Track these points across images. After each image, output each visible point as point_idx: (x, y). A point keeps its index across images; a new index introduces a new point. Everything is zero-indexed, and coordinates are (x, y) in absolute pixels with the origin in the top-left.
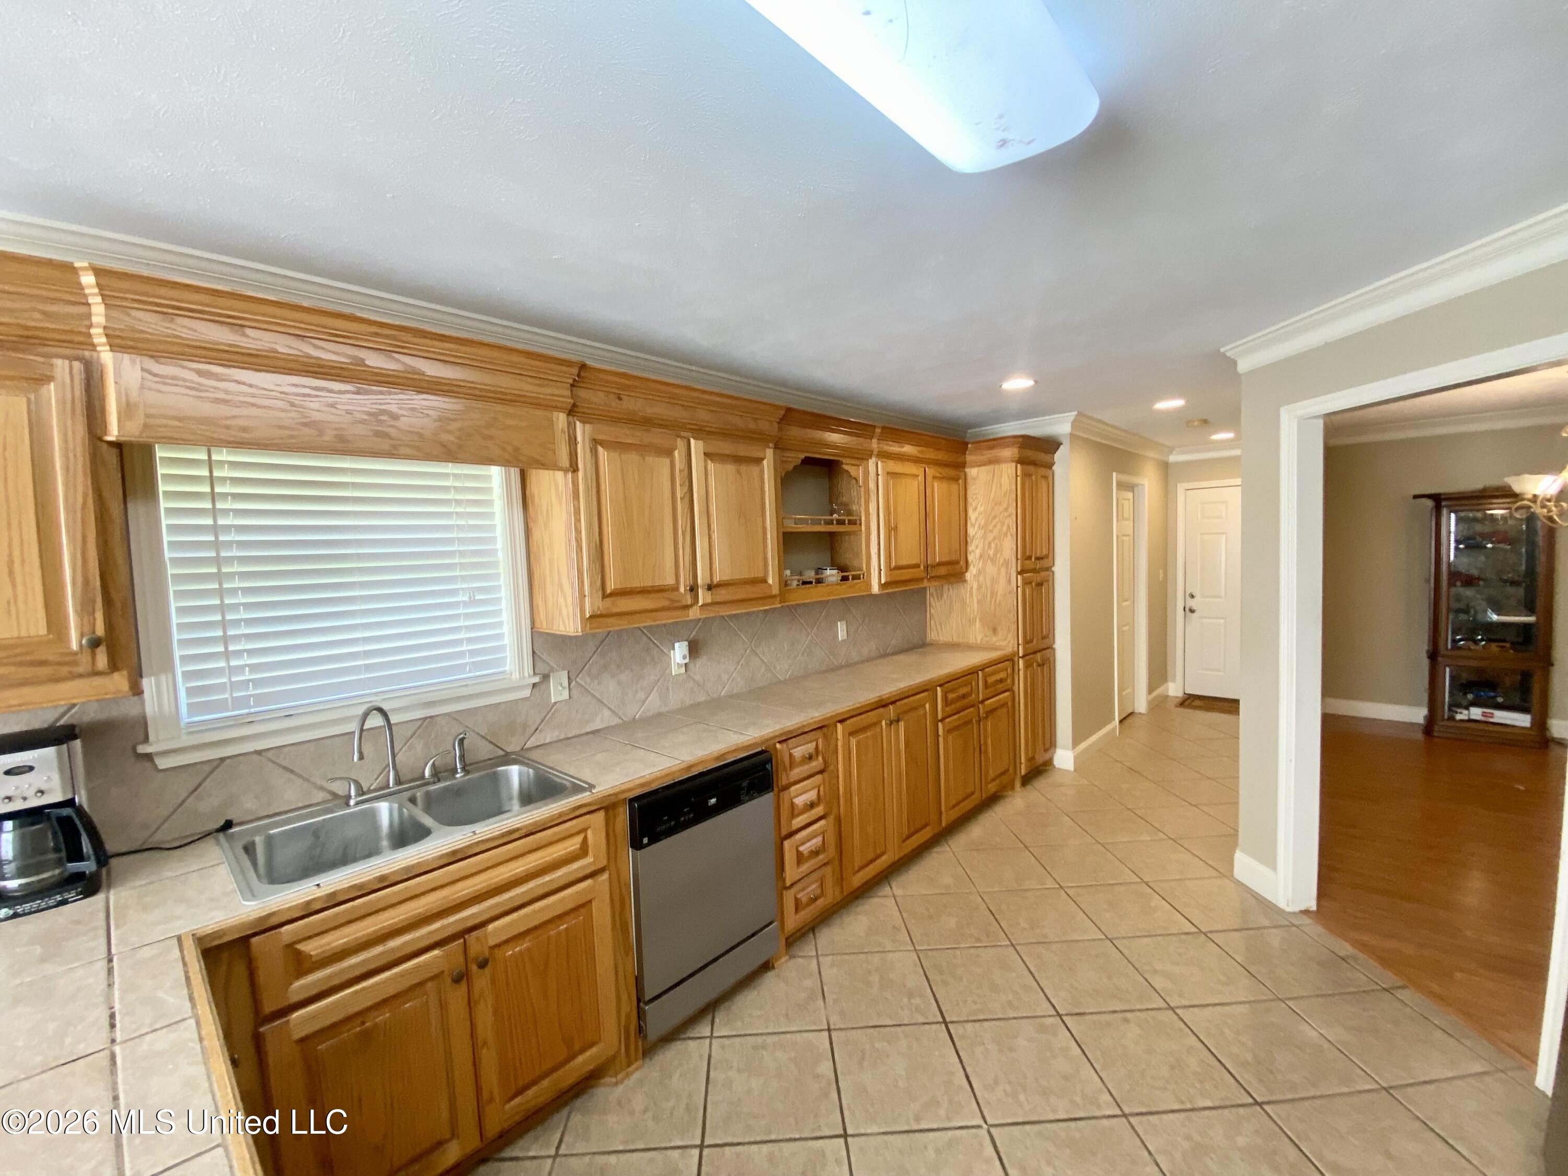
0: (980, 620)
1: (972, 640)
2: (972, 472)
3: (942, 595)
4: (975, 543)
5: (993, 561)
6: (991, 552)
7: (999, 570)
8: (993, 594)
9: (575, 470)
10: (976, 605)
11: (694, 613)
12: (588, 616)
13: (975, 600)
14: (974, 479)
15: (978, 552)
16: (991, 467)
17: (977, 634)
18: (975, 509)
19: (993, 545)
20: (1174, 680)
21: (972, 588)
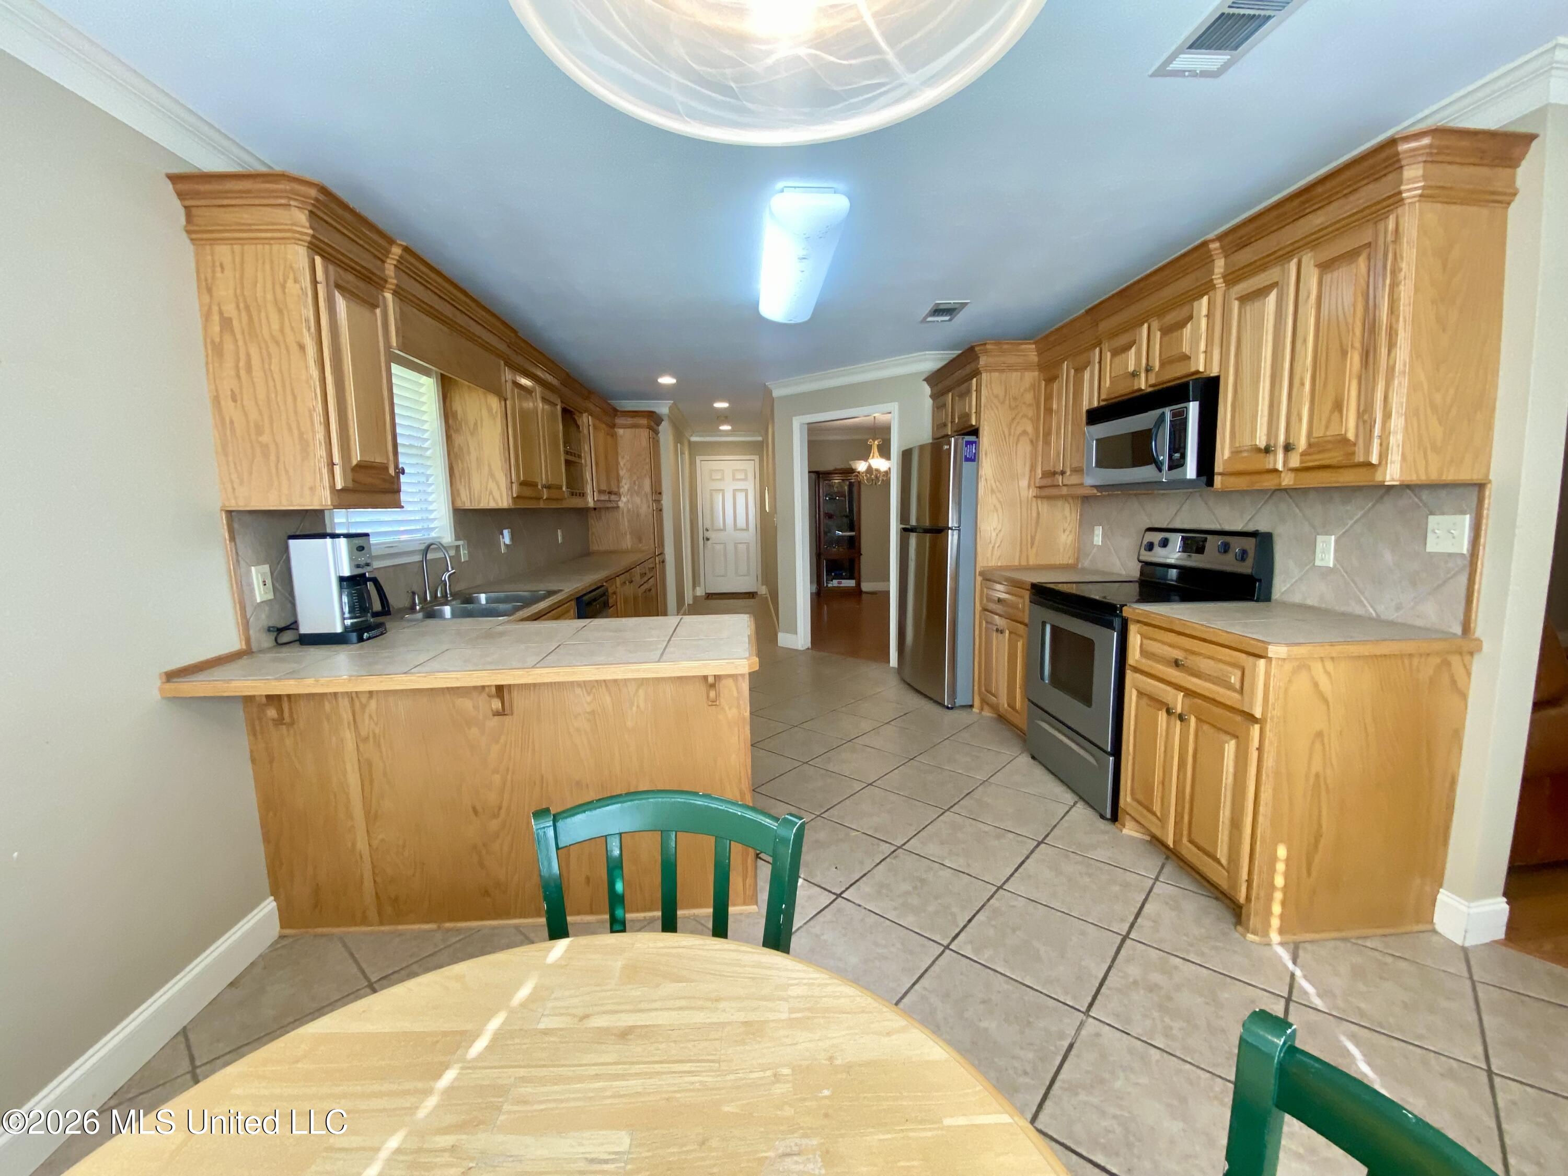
0: (630, 534)
1: (624, 547)
2: (621, 431)
3: (600, 518)
4: (624, 481)
5: (638, 493)
6: (636, 488)
7: (642, 500)
8: (638, 515)
9: (505, 400)
10: (626, 524)
11: (542, 505)
12: (515, 495)
13: (626, 520)
14: (621, 437)
15: (626, 487)
16: (633, 430)
17: (628, 542)
18: (623, 458)
19: (637, 483)
20: (699, 586)
21: (623, 513)
